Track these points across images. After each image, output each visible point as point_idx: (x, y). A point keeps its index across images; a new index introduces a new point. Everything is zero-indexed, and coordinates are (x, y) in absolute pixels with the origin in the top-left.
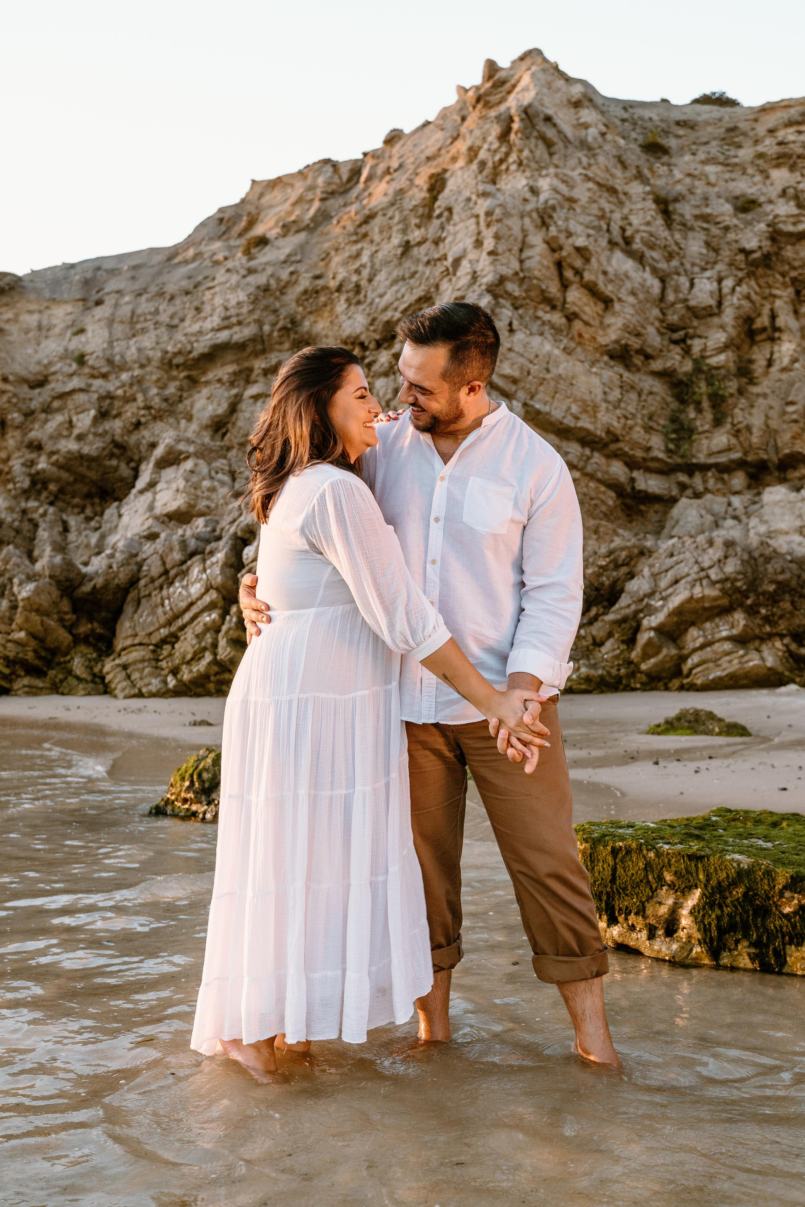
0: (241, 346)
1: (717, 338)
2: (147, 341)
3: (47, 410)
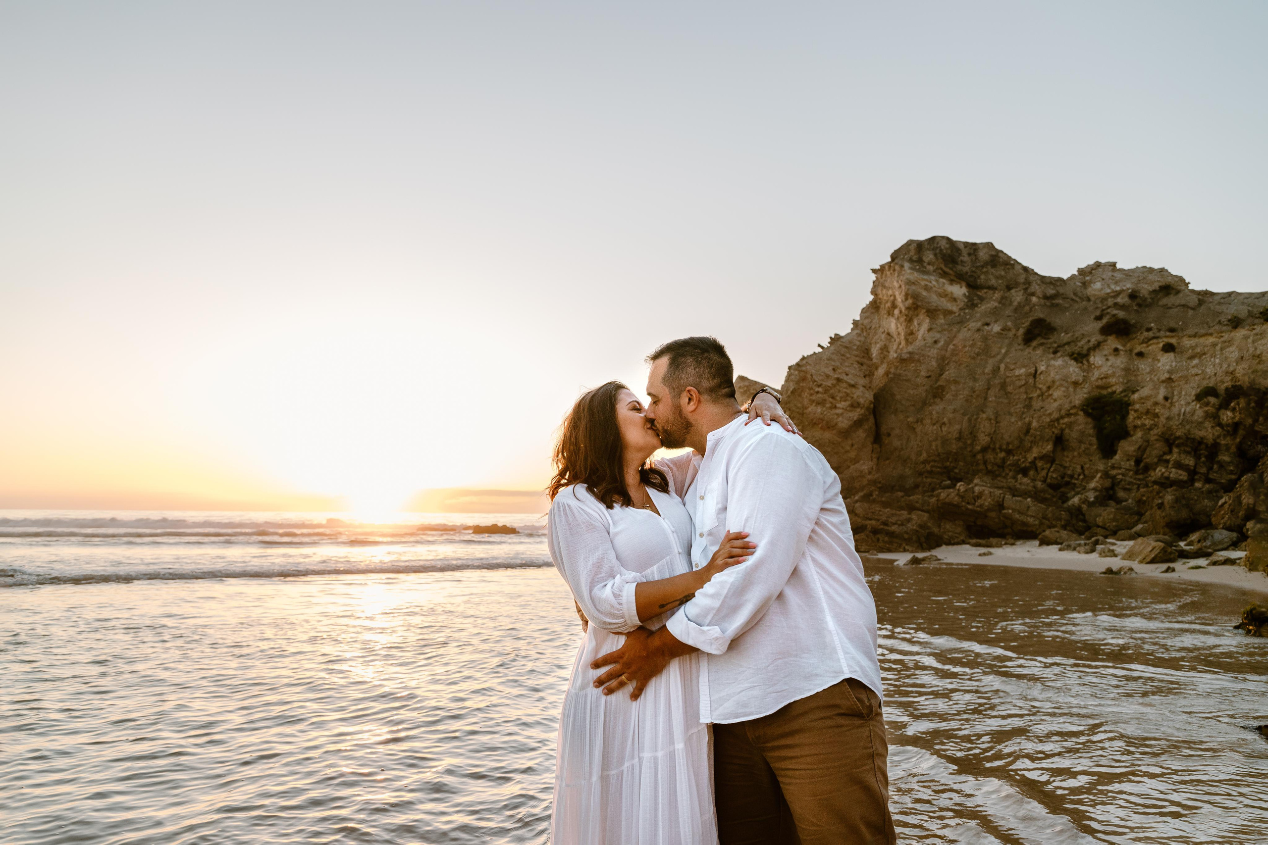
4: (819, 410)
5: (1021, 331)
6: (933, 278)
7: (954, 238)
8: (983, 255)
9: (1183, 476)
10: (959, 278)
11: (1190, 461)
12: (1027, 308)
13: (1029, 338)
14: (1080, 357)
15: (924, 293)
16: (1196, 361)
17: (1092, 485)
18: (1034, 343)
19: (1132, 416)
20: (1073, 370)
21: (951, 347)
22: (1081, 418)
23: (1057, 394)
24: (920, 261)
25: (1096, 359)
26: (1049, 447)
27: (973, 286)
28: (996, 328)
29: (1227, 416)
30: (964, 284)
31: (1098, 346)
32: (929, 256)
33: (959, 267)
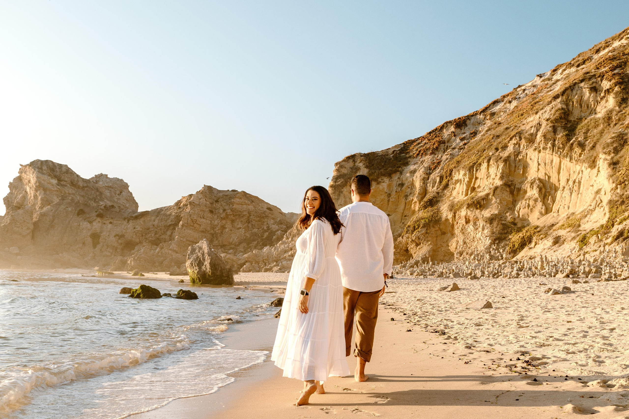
0: (173, 224)
1: (217, 229)
2: (163, 223)
3: (149, 233)
4: (17, 229)
5: (76, 212)
6: (46, 176)
7: (54, 161)
8: (64, 169)
9: (109, 254)
10: (55, 177)
11: (111, 251)
12: (79, 204)
13: (78, 214)
14: (90, 222)
15: (43, 182)
16: (116, 227)
17: (90, 255)
18: (80, 216)
19: (101, 239)
20: (89, 225)
21: (56, 213)
22: (89, 238)
23: (84, 231)
24: (41, 169)
25: (94, 224)
26: (81, 245)
27: (59, 180)
28: (70, 209)
29: (120, 241)
30: (56, 179)
31: (95, 219)
32: (45, 168)
33: (55, 173)
